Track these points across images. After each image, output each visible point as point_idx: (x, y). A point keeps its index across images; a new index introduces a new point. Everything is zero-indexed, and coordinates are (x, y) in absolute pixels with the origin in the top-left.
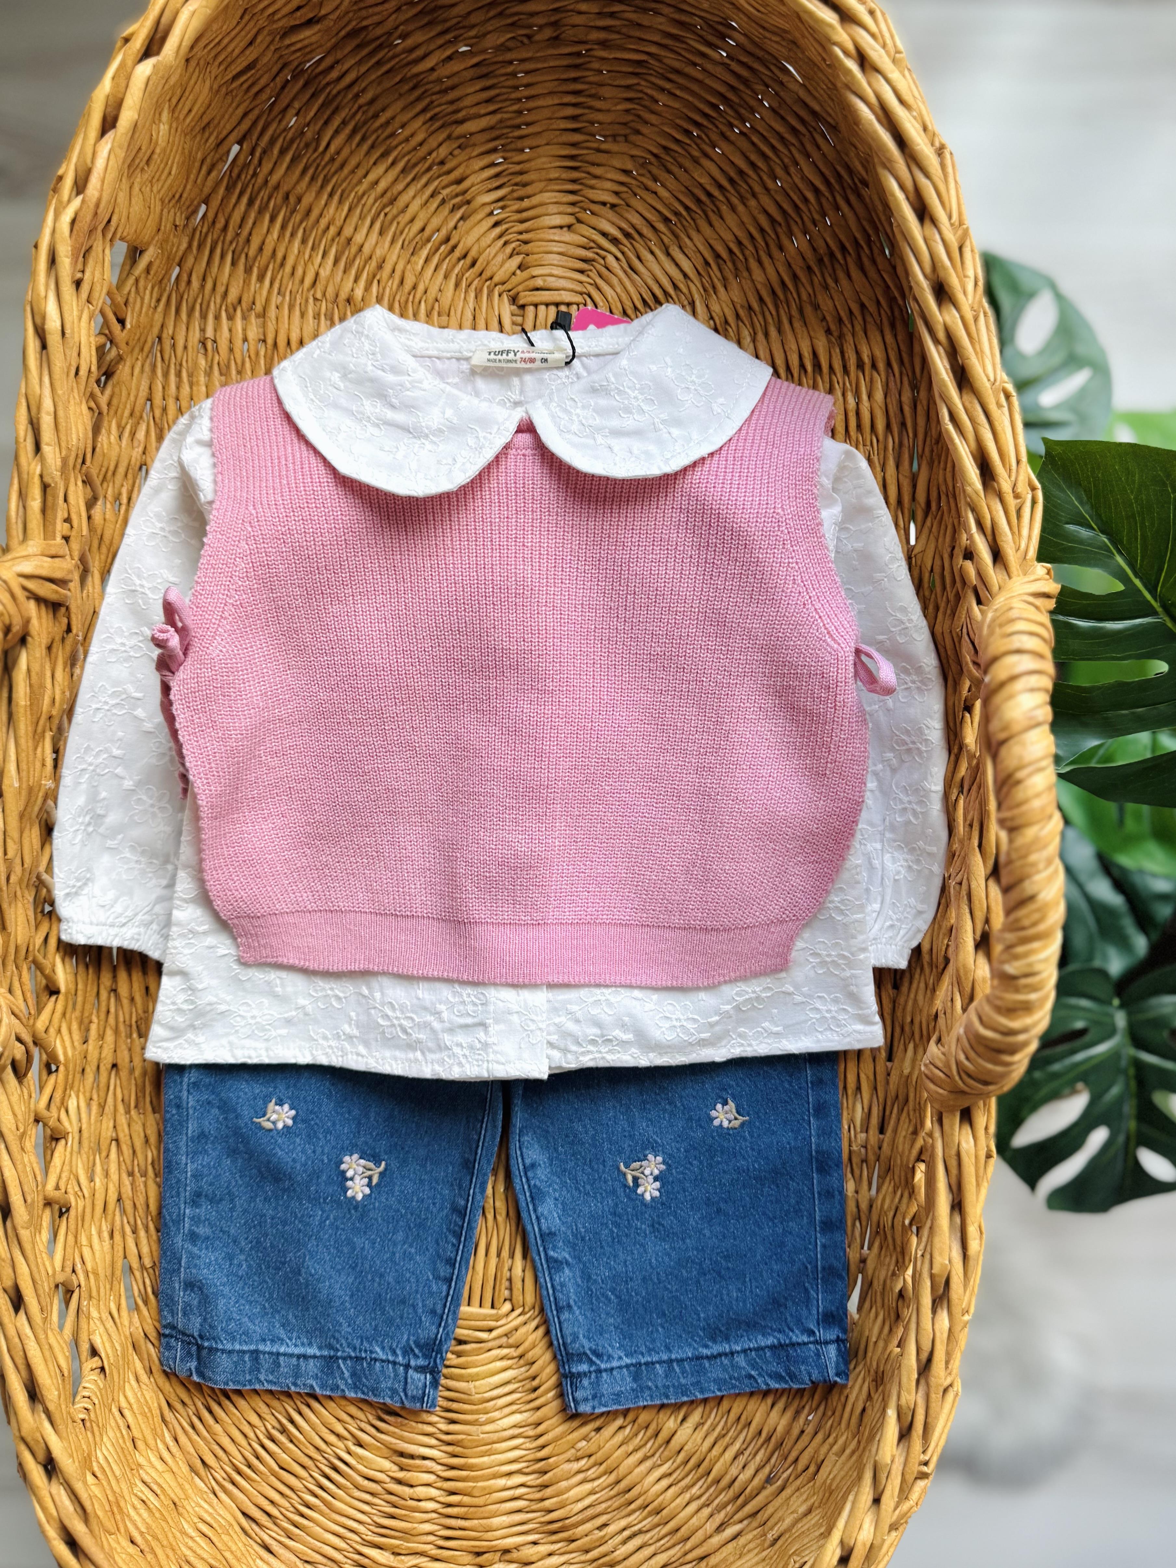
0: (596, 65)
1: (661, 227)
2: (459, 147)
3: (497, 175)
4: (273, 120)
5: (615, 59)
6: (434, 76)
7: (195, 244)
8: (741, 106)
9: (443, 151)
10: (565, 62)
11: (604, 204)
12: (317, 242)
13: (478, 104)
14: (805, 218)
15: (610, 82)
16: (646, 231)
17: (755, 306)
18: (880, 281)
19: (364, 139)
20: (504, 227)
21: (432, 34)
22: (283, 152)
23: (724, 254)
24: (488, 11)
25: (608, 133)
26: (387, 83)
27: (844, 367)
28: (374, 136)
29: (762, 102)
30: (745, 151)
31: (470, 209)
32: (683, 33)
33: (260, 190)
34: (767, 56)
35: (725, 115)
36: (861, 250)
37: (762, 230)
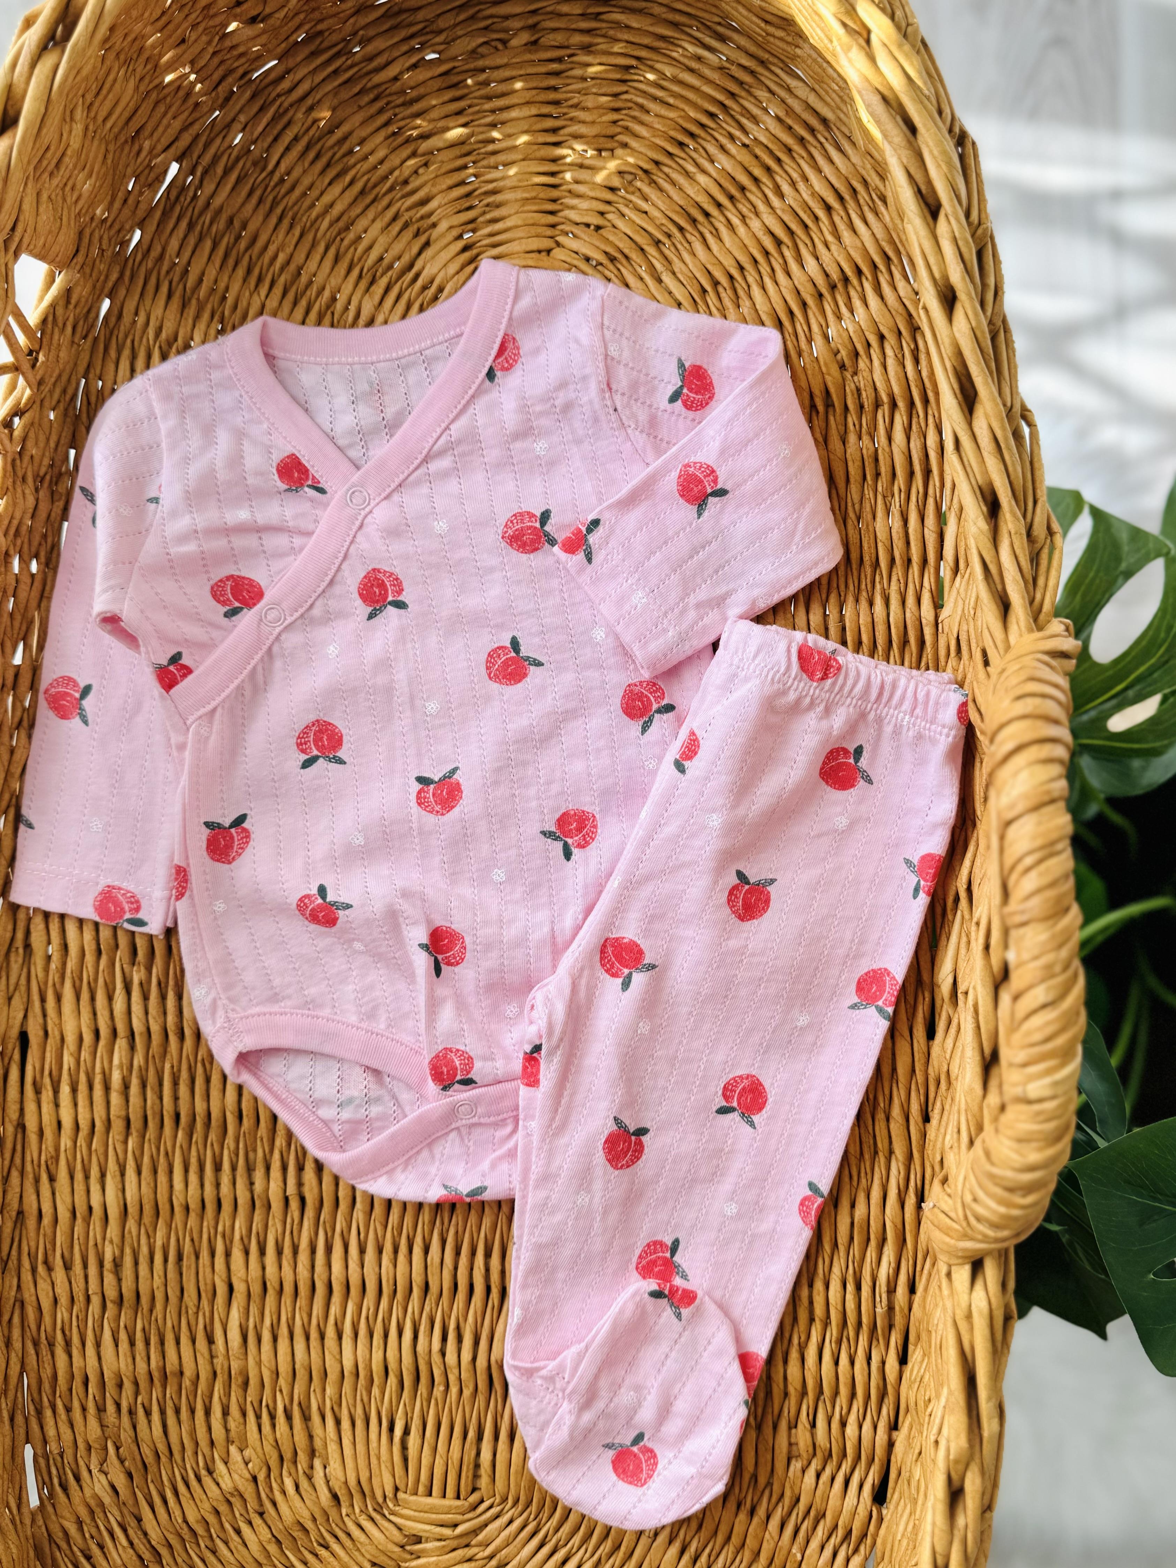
0: (578, 72)
1: (651, 250)
2: (426, 164)
3: (468, 195)
4: (217, 135)
5: (600, 65)
6: (398, 85)
7: (128, 273)
8: (743, 115)
9: (407, 170)
10: (543, 69)
11: (588, 225)
12: (264, 271)
13: (447, 116)
14: (816, 239)
15: (594, 90)
16: (634, 255)
18: (901, 308)
19: (318, 156)
20: (474, 252)
21: (396, 40)
22: (227, 172)
23: (724, 281)
24: (457, 15)
25: (592, 147)
26: (345, 94)
27: (862, 407)
28: (330, 154)
29: (765, 110)
30: (747, 165)
31: (435, 233)
32: (676, 35)
33: (200, 214)
34: (771, 59)
35: (724, 125)
36: (879, 274)
37: (767, 253)
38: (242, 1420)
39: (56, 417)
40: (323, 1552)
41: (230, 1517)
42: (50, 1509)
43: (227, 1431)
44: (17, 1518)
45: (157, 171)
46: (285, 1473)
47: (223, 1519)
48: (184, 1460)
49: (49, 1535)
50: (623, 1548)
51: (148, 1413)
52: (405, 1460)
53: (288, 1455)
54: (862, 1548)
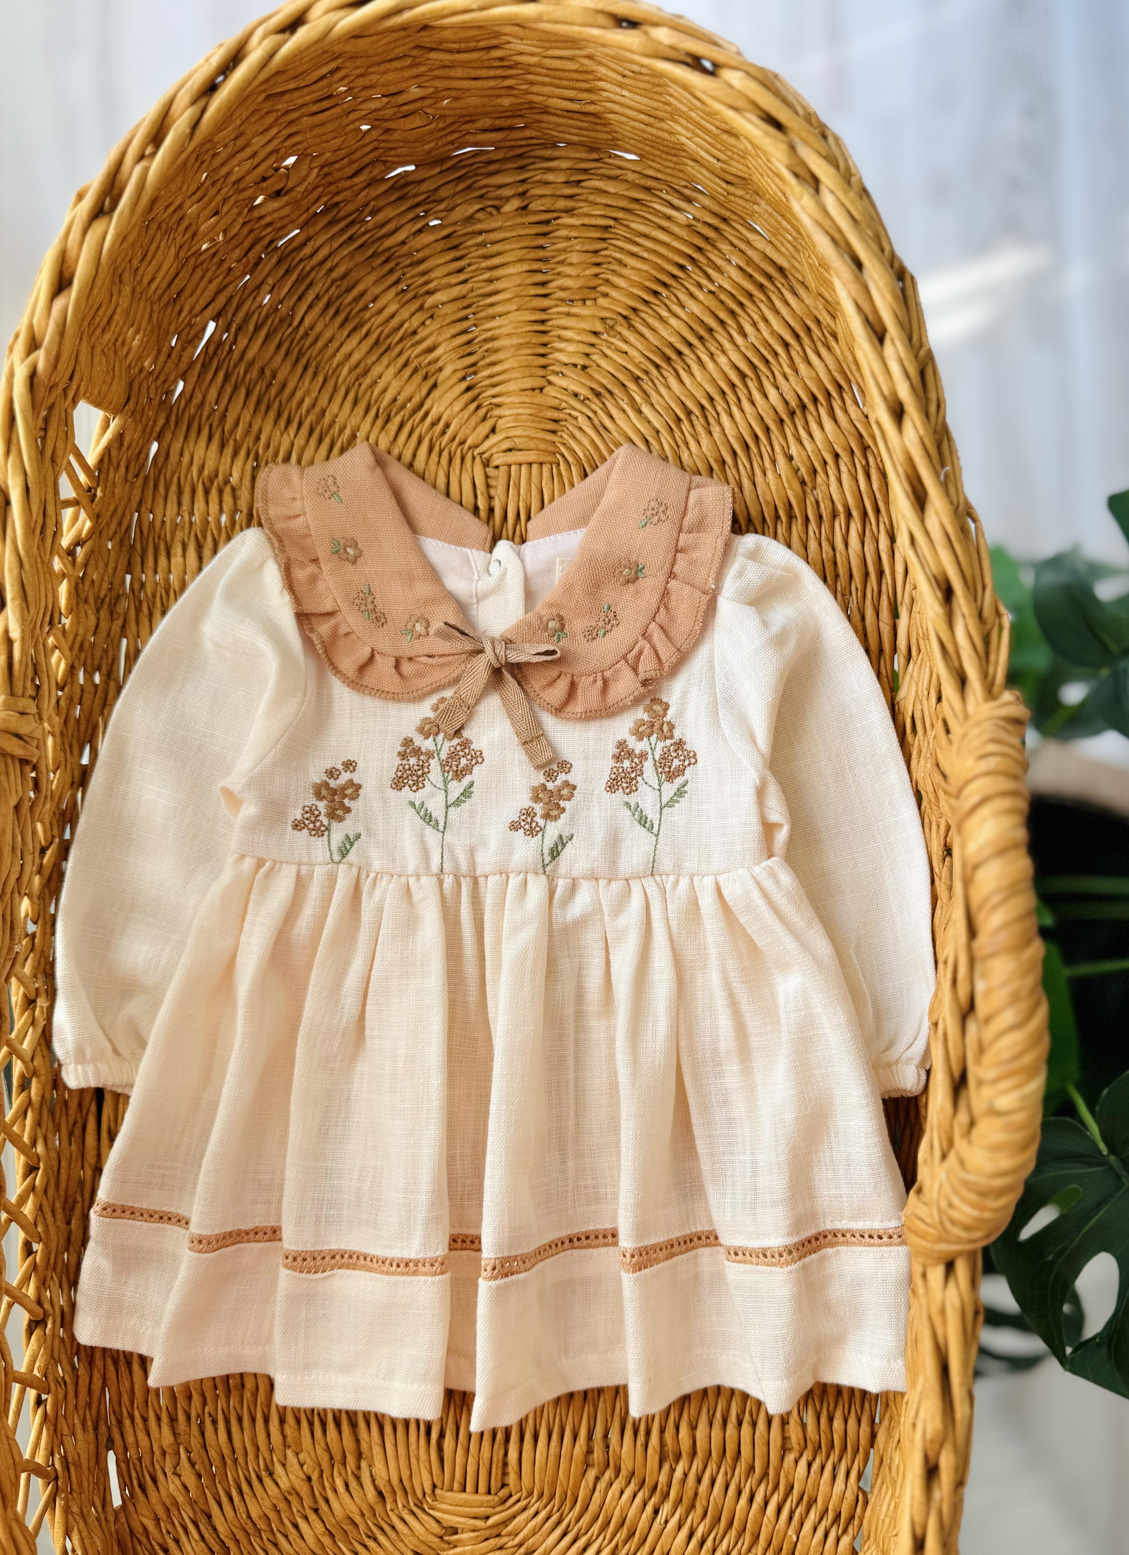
0: (563, 233)
1: (631, 386)
2: (432, 317)
3: (469, 342)
4: (249, 296)
5: (583, 225)
6: (405, 248)
7: (174, 418)
8: (708, 266)
9: (415, 322)
10: (532, 231)
11: (575, 365)
13: (449, 274)
14: (776, 373)
15: (577, 248)
16: (616, 390)
17: (728, 459)
18: (853, 430)
19: (337, 313)
20: (476, 391)
21: (403, 208)
22: (258, 328)
23: (696, 411)
24: (457, 185)
25: (577, 297)
26: (360, 258)
27: (821, 517)
28: (348, 310)
29: (729, 261)
30: (713, 309)
31: (442, 376)
32: (649, 198)
33: (236, 366)
34: (733, 216)
35: (693, 275)
36: (833, 401)
37: (733, 386)
38: (296, 1427)
39: (113, 546)
40: (371, 1544)
41: (288, 1514)
42: (131, 1508)
43: (284, 1436)
44: (102, 1516)
45: (196, 328)
46: (336, 1473)
47: (283, 1515)
48: (247, 1463)
49: (131, 1531)
50: (637, 1535)
51: (214, 1422)
52: (441, 1460)
53: (338, 1457)
54: (850, 1529)
